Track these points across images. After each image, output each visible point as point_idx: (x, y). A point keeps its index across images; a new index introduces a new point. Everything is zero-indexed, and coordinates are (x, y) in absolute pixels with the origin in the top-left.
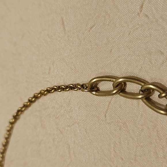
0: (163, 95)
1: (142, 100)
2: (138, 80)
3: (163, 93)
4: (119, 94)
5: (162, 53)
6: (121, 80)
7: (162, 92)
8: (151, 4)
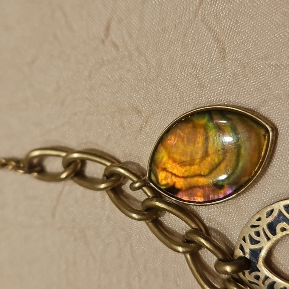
0: (137, 185)
1: (107, 191)
2: (100, 157)
3: (137, 182)
4: (72, 178)
5: (139, 112)
6: (76, 155)
7: (135, 179)
8: (121, 25)
